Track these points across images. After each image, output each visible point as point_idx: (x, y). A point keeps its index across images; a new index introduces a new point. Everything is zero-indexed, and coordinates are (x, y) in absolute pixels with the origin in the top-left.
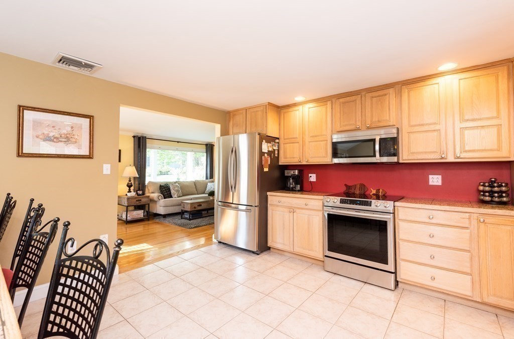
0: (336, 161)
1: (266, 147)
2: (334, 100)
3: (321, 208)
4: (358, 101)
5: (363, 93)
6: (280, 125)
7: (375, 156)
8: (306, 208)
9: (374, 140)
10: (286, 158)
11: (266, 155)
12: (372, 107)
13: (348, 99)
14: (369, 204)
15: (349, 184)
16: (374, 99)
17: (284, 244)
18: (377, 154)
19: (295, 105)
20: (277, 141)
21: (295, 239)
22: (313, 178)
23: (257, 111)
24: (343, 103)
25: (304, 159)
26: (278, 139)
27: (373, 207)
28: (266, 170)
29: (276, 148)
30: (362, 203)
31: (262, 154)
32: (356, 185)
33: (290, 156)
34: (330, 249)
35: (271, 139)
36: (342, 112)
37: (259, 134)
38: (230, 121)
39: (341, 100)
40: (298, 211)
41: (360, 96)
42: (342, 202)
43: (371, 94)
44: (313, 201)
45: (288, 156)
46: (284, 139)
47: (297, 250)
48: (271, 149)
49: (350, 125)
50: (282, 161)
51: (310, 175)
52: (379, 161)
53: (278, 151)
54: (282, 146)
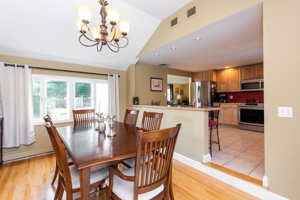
0: (243, 90)
1: (213, 86)
2: (242, 68)
3: (237, 107)
4: (252, 69)
5: (254, 65)
6: (217, 77)
7: (259, 88)
8: (231, 107)
9: (259, 83)
10: (220, 90)
11: (213, 89)
12: (258, 71)
13: (248, 67)
14: (257, 105)
15: (248, 99)
16: (259, 68)
17: (221, 121)
18: (260, 87)
19: (224, 69)
20: (216, 83)
21: (226, 119)
22: (231, 97)
23: (208, 72)
24: (246, 69)
25: (228, 90)
26: (216, 82)
27: (258, 106)
28: (213, 94)
29: (216, 86)
30: (254, 105)
31: (211, 88)
32: (251, 100)
33: (222, 89)
34: (241, 121)
35: (214, 83)
36: (245, 72)
37: (210, 81)
38: (195, 76)
39: (245, 68)
40: (227, 109)
41: (253, 66)
42: (246, 104)
43: (258, 66)
44: (234, 105)
45: (221, 89)
46: (219, 82)
47: (227, 123)
48: (214, 87)
49: (249, 77)
50: (218, 91)
51: (230, 96)
52: (261, 90)
53: (216, 87)
54: (218, 85)
